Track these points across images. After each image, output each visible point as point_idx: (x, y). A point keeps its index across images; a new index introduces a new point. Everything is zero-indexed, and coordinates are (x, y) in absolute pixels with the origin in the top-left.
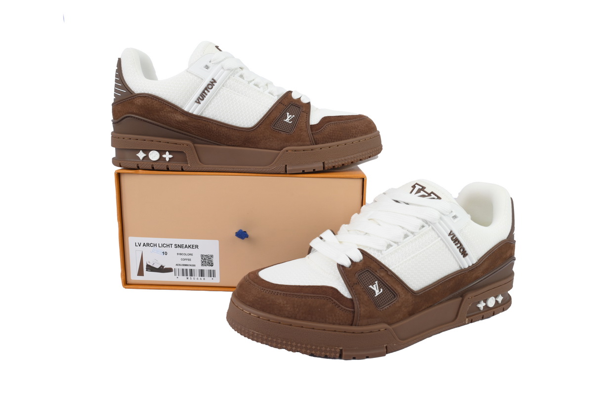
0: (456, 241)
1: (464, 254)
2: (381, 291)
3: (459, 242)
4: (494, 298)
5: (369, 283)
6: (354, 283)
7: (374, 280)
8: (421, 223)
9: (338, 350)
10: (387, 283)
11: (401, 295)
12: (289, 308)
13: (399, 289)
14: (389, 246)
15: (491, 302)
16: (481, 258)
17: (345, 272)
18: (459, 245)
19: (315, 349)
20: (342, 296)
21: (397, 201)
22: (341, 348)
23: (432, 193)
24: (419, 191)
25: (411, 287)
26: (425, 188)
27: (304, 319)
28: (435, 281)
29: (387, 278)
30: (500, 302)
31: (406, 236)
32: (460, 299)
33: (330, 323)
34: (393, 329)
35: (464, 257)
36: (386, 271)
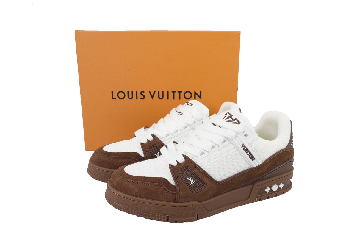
0: (246, 150)
1: (253, 158)
2: (195, 181)
3: (249, 151)
4: (276, 186)
5: (187, 177)
6: (178, 176)
7: (191, 174)
8: (224, 139)
9: (166, 217)
10: (199, 177)
11: (208, 184)
12: (136, 191)
13: (206, 180)
14: (202, 153)
15: (275, 188)
16: (265, 161)
17: (173, 169)
18: (249, 153)
19: (151, 215)
20: (170, 184)
21: (214, 124)
22: (168, 216)
23: (236, 119)
24: (228, 118)
25: (216, 179)
26: (232, 116)
27: (145, 198)
28: (233, 175)
29: (199, 174)
30: (282, 188)
31: (213, 147)
32: (251, 186)
33: (161, 200)
34: (201, 205)
35: (252, 160)
36: (199, 169)
